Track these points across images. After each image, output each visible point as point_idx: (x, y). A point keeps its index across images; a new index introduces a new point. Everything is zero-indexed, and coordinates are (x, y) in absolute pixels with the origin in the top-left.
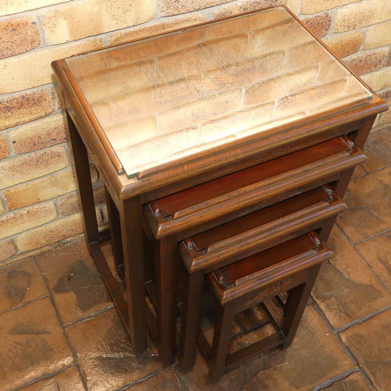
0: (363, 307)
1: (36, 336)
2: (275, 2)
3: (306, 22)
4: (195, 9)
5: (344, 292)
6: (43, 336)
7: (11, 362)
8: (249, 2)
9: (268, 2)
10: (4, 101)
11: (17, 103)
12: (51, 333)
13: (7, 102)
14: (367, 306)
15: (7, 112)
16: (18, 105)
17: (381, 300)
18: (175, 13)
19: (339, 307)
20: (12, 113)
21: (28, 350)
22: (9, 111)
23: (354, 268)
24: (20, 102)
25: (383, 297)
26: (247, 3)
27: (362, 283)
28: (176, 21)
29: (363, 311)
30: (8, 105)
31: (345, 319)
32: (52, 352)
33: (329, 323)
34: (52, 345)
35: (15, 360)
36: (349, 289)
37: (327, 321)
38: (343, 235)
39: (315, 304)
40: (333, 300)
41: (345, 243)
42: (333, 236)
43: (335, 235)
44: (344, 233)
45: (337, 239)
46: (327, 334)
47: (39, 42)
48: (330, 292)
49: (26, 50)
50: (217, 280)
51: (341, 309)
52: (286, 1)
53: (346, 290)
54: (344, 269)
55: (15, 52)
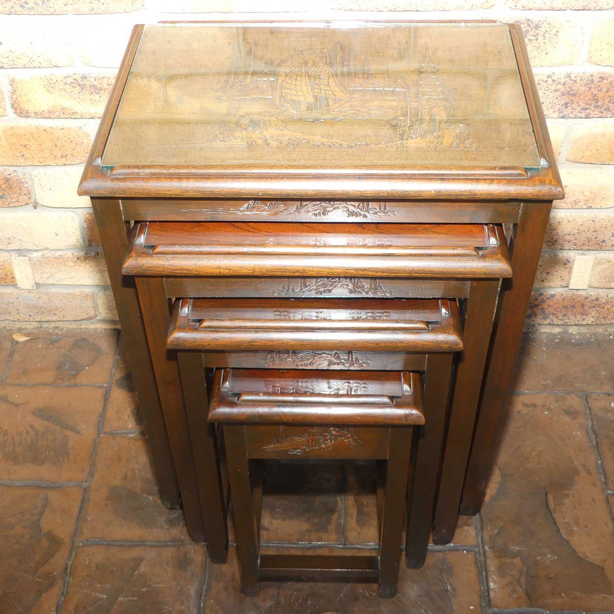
0: (563, 594)
1: (61, 429)
2: (534, 28)
5: (546, 558)
6: (69, 433)
7: (11, 448)
10: (90, 77)
11: (109, 85)
12: (80, 434)
13: (95, 80)
14: (572, 596)
15: (94, 93)
16: (109, 87)
17: (604, 597)
19: (521, 576)
20: (100, 96)
21: (40, 443)
22: (96, 93)
23: (586, 530)
25: (611, 594)
27: (587, 557)
29: (560, 600)
30: (95, 83)
31: (519, 598)
32: (66, 457)
33: (489, 593)
34: (73, 448)
35: (17, 449)
36: (556, 558)
37: (486, 588)
38: (599, 472)
39: (482, 556)
40: (518, 561)
41: (595, 485)
42: (580, 468)
43: (584, 466)
44: (604, 470)
45: (583, 473)
46: (472, 607)
47: (143, 3)
48: (520, 549)
49: (125, 10)
50: (220, 385)
51: (523, 580)
52: (558, 31)
53: (550, 556)
54: (566, 523)
55: (109, 9)
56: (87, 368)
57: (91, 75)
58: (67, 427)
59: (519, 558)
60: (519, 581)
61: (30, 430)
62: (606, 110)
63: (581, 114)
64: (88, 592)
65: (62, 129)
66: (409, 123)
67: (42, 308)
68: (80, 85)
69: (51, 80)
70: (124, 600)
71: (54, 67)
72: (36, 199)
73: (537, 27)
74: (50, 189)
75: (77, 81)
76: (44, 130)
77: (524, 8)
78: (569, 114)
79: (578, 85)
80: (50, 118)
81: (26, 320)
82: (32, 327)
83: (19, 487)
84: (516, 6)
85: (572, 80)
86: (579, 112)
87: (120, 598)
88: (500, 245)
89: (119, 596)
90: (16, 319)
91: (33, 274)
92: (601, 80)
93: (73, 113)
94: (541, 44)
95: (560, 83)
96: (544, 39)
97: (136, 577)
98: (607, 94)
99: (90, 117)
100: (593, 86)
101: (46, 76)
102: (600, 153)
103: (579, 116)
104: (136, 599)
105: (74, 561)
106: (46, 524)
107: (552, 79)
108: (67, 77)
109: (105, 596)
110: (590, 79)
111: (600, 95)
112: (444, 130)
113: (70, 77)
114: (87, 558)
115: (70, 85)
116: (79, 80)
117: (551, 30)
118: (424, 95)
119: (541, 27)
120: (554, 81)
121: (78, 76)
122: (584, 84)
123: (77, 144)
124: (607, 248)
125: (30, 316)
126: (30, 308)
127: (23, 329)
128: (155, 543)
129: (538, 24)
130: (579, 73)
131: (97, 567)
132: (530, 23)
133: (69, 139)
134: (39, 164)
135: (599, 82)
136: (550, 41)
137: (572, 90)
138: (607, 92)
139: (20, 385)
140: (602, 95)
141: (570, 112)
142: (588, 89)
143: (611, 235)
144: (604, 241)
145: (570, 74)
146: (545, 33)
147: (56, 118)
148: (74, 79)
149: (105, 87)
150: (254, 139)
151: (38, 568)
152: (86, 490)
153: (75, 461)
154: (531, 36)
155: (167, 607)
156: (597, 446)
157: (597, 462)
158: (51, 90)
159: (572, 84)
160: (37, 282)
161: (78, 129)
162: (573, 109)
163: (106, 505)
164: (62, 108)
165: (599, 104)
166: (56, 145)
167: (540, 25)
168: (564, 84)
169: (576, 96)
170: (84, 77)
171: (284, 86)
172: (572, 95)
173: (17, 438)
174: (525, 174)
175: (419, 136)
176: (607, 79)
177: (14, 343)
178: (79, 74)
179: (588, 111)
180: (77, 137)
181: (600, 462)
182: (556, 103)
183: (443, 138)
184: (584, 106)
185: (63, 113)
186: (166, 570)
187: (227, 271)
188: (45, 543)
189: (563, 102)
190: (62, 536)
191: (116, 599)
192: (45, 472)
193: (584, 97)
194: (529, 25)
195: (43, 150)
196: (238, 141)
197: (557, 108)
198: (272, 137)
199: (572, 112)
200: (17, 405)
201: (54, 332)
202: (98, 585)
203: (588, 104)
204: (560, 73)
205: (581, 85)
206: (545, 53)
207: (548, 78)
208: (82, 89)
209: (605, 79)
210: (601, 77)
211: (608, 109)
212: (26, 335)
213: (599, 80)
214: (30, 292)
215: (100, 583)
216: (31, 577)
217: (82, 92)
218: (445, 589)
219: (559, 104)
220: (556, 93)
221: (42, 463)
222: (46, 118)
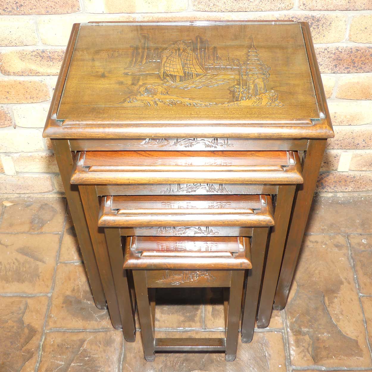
0: (333, 357)
1: (34, 260)
2: (317, 21)
3: (356, 50)
4: (227, 10)
5: (323, 335)
6: (39, 263)
7: (4, 273)
8: (287, 16)
9: (309, 20)
10: (47, 51)
12: (45, 263)
13: (50, 53)
14: (339, 358)
15: (49, 61)
16: (58, 57)
17: (358, 359)
18: (207, 9)
19: (309, 346)
20: (53, 63)
21: (21, 269)
22: (51, 61)
23: (347, 318)
24: (60, 56)
25: (362, 357)
26: (285, 16)
27: (347, 334)
28: (208, 17)
29: (332, 361)
30: (50, 55)
31: (308, 360)
32: (38, 278)
33: (290, 357)
34: (41, 273)
35: (8, 273)
36: (329, 335)
37: (288, 354)
38: (355, 283)
39: (286, 334)
40: (307, 337)
41: (353, 291)
42: (344, 280)
43: (346, 279)
44: (358, 281)
45: (346, 284)
46: (280, 366)
47: (79, 8)
48: (308, 330)
49: (67, 12)
50: (130, 246)
51: (310, 349)
52: (331, 23)
53: (326, 334)
54: (336, 314)
55: (58, 11)
56: (49, 222)
57: (48, 50)
58: (38, 259)
59: (308, 336)
60: (308, 349)
61: (15, 261)
62: (359, 68)
63: (345, 71)
64: (53, 361)
65: (30, 82)
66: (241, 90)
67: (20, 186)
68: (40, 56)
69: (23, 53)
70: (75, 365)
71: (25, 46)
72: (15, 123)
73: (318, 20)
74: (24, 117)
75: (39, 54)
76: (20, 83)
77: (310, 10)
78: (337, 71)
79: (343, 54)
80: (23, 76)
81: (11, 193)
82: (14, 197)
83: (10, 297)
84: (305, 8)
85: (339, 51)
86: (344, 70)
87: (72, 364)
88: (297, 163)
89: (71, 363)
90: (4, 193)
91: (14, 166)
92: (357, 51)
93: (37, 73)
94: (321, 31)
95: (332, 53)
96: (323, 28)
97: (81, 351)
98: (361, 59)
99: (47, 75)
100: (352, 55)
101: (20, 51)
102: (356, 94)
103: (343, 72)
104: (82, 364)
105: (44, 342)
106: (27, 319)
107: (327, 51)
108: (33, 51)
109: (63, 363)
110: (350, 50)
111: (356, 60)
112: (263, 94)
113: (35, 51)
114: (52, 340)
115: (35, 56)
116: (40, 53)
117: (327, 22)
118: (250, 71)
119: (321, 21)
120: (328, 52)
121: (40, 51)
122: (347, 53)
123: (40, 91)
124: (360, 148)
125: (13, 191)
126: (13, 186)
127: (9, 198)
128: (92, 330)
129: (319, 19)
130: (343, 47)
131: (58, 345)
132: (314, 18)
133: (35, 88)
134: (16, 102)
135: (355, 52)
136: (326, 29)
137: (339, 57)
138: (360, 58)
139: (8, 234)
140: (357, 60)
141: (338, 70)
142: (349, 57)
143: (362, 141)
144: (358, 144)
145: (338, 48)
146: (323, 24)
147: (27, 76)
148: (37, 53)
149: (56, 57)
150: (148, 101)
151: (23, 347)
152: (50, 299)
153: (43, 280)
154: (315, 26)
155: (100, 369)
156: (354, 266)
157: (354, 276)
158: (23, 59)
159: (339, 53)
160: (17, 171)
161: (40, 82)
162: (340, 68)
163: (62, 307)
164: (30, 70)
165: (355, 65)
166: (27, 92)
167: (320, 20)
168: (335, 54)
169: (341, 60)
170: (43, 52)
171: (166, 65)
172: (339, 60)
173: (8, 266)
174: (311, 123)
175: (247, 98)
176: (361, 51)
177: (4, 207)
178: (40, 50)
179: (349, 69)
180: (40, 87)
181: (355, 276)
182: (329, 65)
183: (262, 99)
184: (346, 66)
185: (31, 72)
186: (99, 347)
187: (134, 181)
188: (26, 331)
189: (334, 64)
190: (37, 326)
191: (70, 365)
192: (26, 288)
193: (346, 61)
194: (313, 20)
195: (19, 95)
196: (138, 102)
197: (330, 68)
198: (159, 100)
199: (339, 70)
200: (7, 246)
201: (28, 200)
202: (59, 357)
203: (349, 65)
204: (332, 47)
205: (345, 54)
206: (323, 36)
207: (325, 50)
208: (42, 58)
209: (359, 51)
210: (357, 50)
211: (361, 68)
212: (12, 202)
213: (355, 51)
214: (12, 177)
215: (60, 355)
216: (19, 352)
217: (42, 60)
218: (264, 355)
219: (331, 66)
220: (330, 59)
221: (23, 282)
222: (20, 76)
